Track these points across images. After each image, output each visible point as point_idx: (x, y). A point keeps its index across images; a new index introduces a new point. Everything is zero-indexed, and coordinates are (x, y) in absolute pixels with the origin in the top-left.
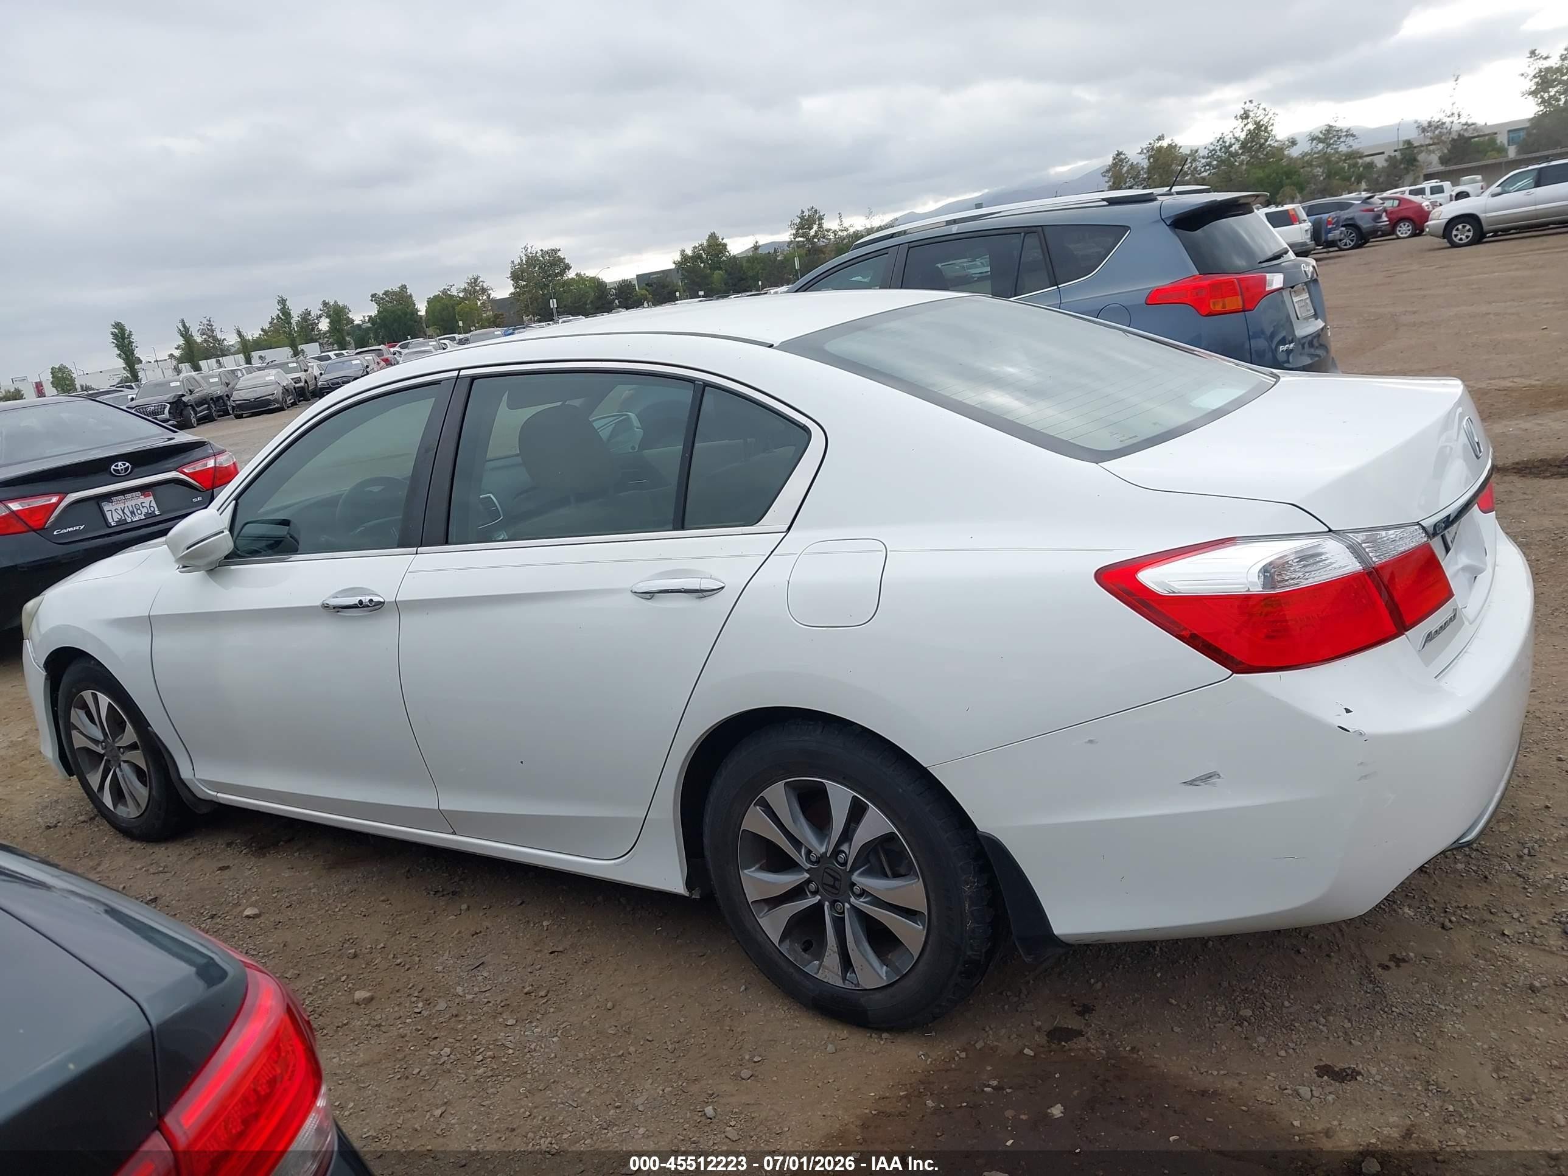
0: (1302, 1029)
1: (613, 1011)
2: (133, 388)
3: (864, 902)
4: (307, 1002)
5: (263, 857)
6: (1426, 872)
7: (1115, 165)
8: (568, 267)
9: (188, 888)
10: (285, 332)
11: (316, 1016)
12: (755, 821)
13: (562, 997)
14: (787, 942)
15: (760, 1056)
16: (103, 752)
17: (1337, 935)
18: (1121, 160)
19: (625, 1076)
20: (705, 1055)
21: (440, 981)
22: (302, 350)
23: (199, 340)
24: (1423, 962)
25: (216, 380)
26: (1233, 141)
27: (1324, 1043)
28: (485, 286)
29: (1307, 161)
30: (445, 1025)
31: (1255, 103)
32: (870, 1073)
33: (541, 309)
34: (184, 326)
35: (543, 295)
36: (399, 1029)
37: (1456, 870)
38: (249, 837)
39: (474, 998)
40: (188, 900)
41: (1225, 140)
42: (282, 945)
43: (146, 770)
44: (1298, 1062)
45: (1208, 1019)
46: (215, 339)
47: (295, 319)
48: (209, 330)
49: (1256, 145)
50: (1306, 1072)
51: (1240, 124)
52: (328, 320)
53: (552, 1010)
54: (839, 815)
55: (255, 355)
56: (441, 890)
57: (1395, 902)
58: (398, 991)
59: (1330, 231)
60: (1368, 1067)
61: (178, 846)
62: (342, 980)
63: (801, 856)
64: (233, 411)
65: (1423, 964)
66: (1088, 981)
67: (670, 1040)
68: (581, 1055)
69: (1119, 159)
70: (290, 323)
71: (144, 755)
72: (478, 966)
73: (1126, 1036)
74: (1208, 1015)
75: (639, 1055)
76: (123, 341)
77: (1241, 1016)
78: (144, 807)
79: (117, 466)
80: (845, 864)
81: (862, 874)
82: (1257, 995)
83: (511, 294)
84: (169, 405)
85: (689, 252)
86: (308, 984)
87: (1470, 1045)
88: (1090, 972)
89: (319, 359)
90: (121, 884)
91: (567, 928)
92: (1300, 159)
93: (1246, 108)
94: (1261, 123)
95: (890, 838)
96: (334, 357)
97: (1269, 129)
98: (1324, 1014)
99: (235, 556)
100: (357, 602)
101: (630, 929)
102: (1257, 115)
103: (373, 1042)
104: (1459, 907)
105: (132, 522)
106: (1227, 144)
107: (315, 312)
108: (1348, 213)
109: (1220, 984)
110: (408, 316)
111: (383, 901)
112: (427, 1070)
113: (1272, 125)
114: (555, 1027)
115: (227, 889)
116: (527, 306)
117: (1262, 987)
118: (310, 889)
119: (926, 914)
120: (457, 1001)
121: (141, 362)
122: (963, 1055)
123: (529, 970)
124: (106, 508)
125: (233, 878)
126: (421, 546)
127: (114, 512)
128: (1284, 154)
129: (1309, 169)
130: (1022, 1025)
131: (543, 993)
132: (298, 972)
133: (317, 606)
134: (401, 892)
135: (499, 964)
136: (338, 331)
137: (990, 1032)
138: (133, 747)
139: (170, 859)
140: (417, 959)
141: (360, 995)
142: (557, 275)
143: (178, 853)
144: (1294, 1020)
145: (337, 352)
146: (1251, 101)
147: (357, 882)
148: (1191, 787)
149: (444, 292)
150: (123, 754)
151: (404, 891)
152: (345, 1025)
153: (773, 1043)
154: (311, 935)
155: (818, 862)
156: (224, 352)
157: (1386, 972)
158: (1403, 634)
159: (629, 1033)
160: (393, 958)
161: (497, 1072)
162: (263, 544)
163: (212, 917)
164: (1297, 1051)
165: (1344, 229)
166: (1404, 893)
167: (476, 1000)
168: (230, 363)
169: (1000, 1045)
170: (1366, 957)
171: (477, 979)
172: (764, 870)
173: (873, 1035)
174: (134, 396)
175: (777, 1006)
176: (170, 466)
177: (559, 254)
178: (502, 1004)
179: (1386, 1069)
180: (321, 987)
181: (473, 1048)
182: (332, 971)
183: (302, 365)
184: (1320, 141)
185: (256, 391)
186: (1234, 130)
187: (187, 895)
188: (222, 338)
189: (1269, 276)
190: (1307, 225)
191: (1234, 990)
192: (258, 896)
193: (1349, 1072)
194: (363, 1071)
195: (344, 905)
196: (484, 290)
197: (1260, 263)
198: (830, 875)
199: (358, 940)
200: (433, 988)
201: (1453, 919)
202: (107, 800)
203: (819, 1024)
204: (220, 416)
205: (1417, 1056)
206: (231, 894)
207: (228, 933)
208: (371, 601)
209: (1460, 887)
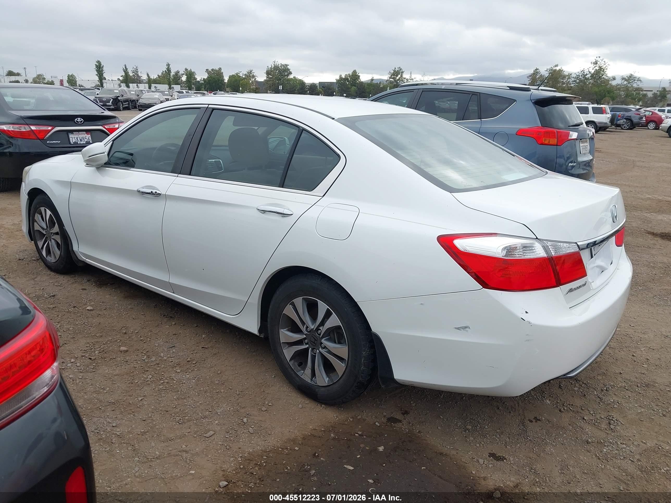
0: (489, 438)
1: (220, 375)
2: (100, 90)
3: (324, 351)
4: (102, 347)
5: (100, 288)
6: (561, 388)
7: (534, 74)
8: (291, 73)
9: (68, 294)
10: (167, 78)
11: (104, 353)
12: (289, 311)
13: (201, 365)
14: (293, 361)
15: (272, 403)
16: (45, 233)
17: (516, 405)
18: (537, 72)
19: (217, 400)
20: (250, 399)
21: (156, 350)
22: (173, 87)
23: (131, 75)
24: (547, 422)
25: (134, 93)
26: (588, 73)
27: (496, 445)
28: (254, 75)
29: (618, 88)
30: (152, 366)
31: (601, 58)
32: (312, 419)
33: (276, 89)
34: (126, 67)
35: (278, 83)
36: (134, 364)
37: (574, 390)
38: (97, 279)
39: (167, 359)
40: (67, 299)
41: (585, 72)
42: (98, 323)
43: (60, 244)
44: (483, 450)
45: (453, 426)
46: (138, 75)
47: (172, 73)
48: (136, 71)
49: (598, 76)
50: (485, 454)
51: (592, 66)
52: (186, 77)
53: (196, 370)
54: (321, 315)
55: (153, 85)
56: (166, 315)
57: (544, 397)
58: (138, 350)
59: (619, 120)
60: (510, 457)
61: (68, 277)
62: (118, 341)
63: (304, 328)
64: (138, 107)
65: (547, 423)
66: (410, 402)
67: (239, 390)
68: (202, 389)
69: (536, 72)
70: (170, 75)
71: (61, 238)
72: (172, 347)
73: (418, 426)
74: (453, 425)
75: (225, 394)
76: (99, 69)
77: (467, 428)
78: (57, 258)
79: (78, 119)
80: (320, 335)
81: (326, 340)
82: (476, 421)
83: (265, 80)
84: (112, 100)
85: (343, 77)
86: (104, 340)
87: (554, 458)
88: (412, 399)
89: (179, 92)
90: (42, 287)
91: (212, 340)
92: (616, 86)
93: (597, 60)
94: (602, 67)
95: (339, 327)
96: (185, 93)
97: (605, 70)
98: (500, 434)
99: (108, 164)
100: (150, 192)
101: (236, 345)
102: (601, 64)
103: (123, 367)
104: (569, 404)
105: (80, 144)
106: (585, 74)
107: (181, 72)
108: (629, 114)
109: (463, 414)
110: (220, 81)
111: (142, 315)
112: (141, 382)
113: (607, 69)
114: (195, 376)
115: (83, 297)
116: (270, 87)
117: (479, 419)
118: (115, 304)
119: (347, 360)
120: (160, 358)
121: (106, 79)
122: (351, 420)
123: (192, 353)
124: (70, 136)
125: (87, 294)
126: (180, 174)
127: (73, 138)
128: (609, 83)
129: (619, 92)
130: (378, 413)
131: (194, 362)
132: (102, 335)
133: (135, 191)
134: (150, 313)
135: (180, 348)
136: (189, 82)
137: (365, 413)
138: (57, 234)
139: (64, 281)
140: (149, 339)
141: (123, 348)
142: (285, 76)
143: (67, 280)
144: (486, 434)
145: (187, 91)
146: (599, 57)
147: (134, 305)
148: (458, 330)
149: (237, 74)
150: (53, 236)
151: (152, 312)
152: (114, 358)
153: (278, 399)
154: (110, 322)
155: (310, 332)
156: (141, 82)
157: (531, 423)
158: (559, 286)
159: (224, 384)
160: (140, 337)
161: (167, 388)
162: (122, 161)
163: (74, 307)
164: (484, 446)
165: (625, 120)
166: (549, 395)
167: (168, 360)
168: (142, 87)
169: (367, 419)
170: (525, 416)
171: (170, 352)
172: (289, 331)
173: (319, 405)
174: (99, 93)
175: (284, 386)
176: (99, 123)
177: (288, 67)
178: (177, 363)
179: (517, 460)
180: (109, 342)
181: (161, 378)
182: (115, 337)
183: (170, 93)
184: (626, 80)
185: (149, 101)
186: (590, 68)
187: (67, 297)
188: (141, 76)
189: (571, 133)
190: (609, 116)
191: (467, 418)
192: (94, 302)
193: (502, 458)
194: (116, 377)
195: (127, 313)
196: (253, 76)
197: (569, 126)
198: (314, 338)
199: (128, 328)
200: (152, 352)
201: (566, 408)
202: (44, 253)
203: (299, 396)
204: (132, 108)
205: (531, 457)
206: (84, 300)
207: (79, 315)
208: (156, 192)
209: (573, 397)
